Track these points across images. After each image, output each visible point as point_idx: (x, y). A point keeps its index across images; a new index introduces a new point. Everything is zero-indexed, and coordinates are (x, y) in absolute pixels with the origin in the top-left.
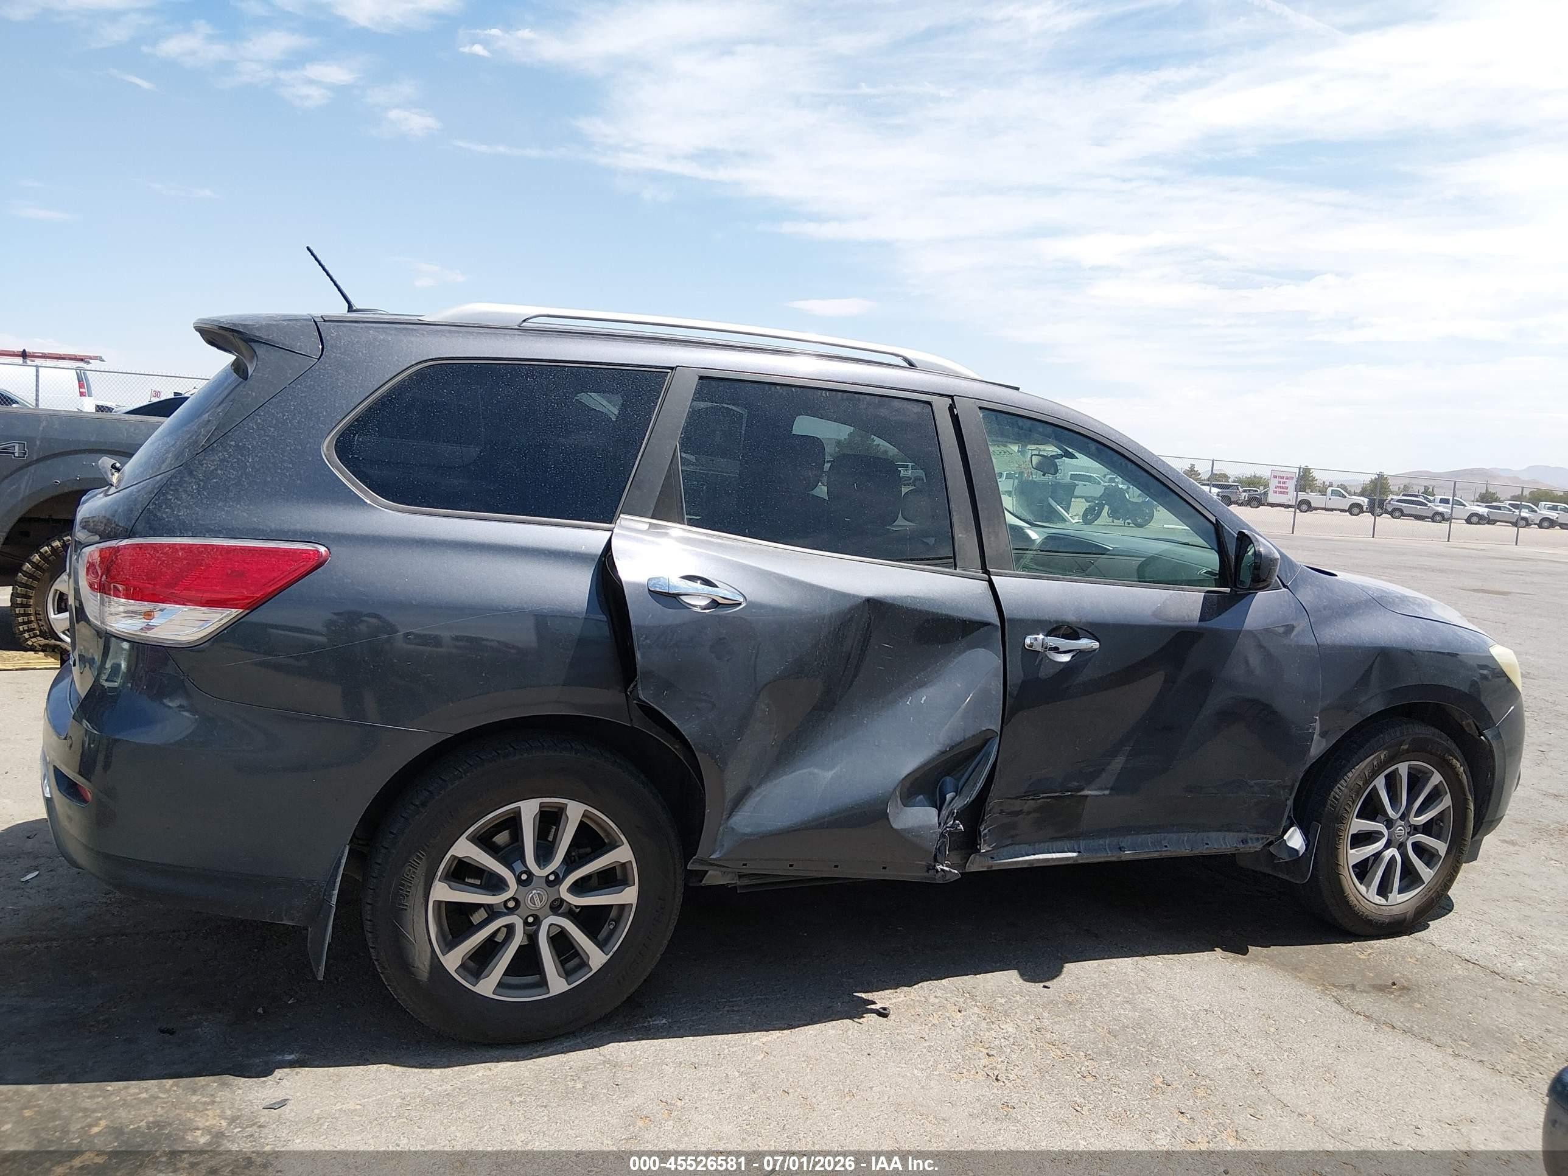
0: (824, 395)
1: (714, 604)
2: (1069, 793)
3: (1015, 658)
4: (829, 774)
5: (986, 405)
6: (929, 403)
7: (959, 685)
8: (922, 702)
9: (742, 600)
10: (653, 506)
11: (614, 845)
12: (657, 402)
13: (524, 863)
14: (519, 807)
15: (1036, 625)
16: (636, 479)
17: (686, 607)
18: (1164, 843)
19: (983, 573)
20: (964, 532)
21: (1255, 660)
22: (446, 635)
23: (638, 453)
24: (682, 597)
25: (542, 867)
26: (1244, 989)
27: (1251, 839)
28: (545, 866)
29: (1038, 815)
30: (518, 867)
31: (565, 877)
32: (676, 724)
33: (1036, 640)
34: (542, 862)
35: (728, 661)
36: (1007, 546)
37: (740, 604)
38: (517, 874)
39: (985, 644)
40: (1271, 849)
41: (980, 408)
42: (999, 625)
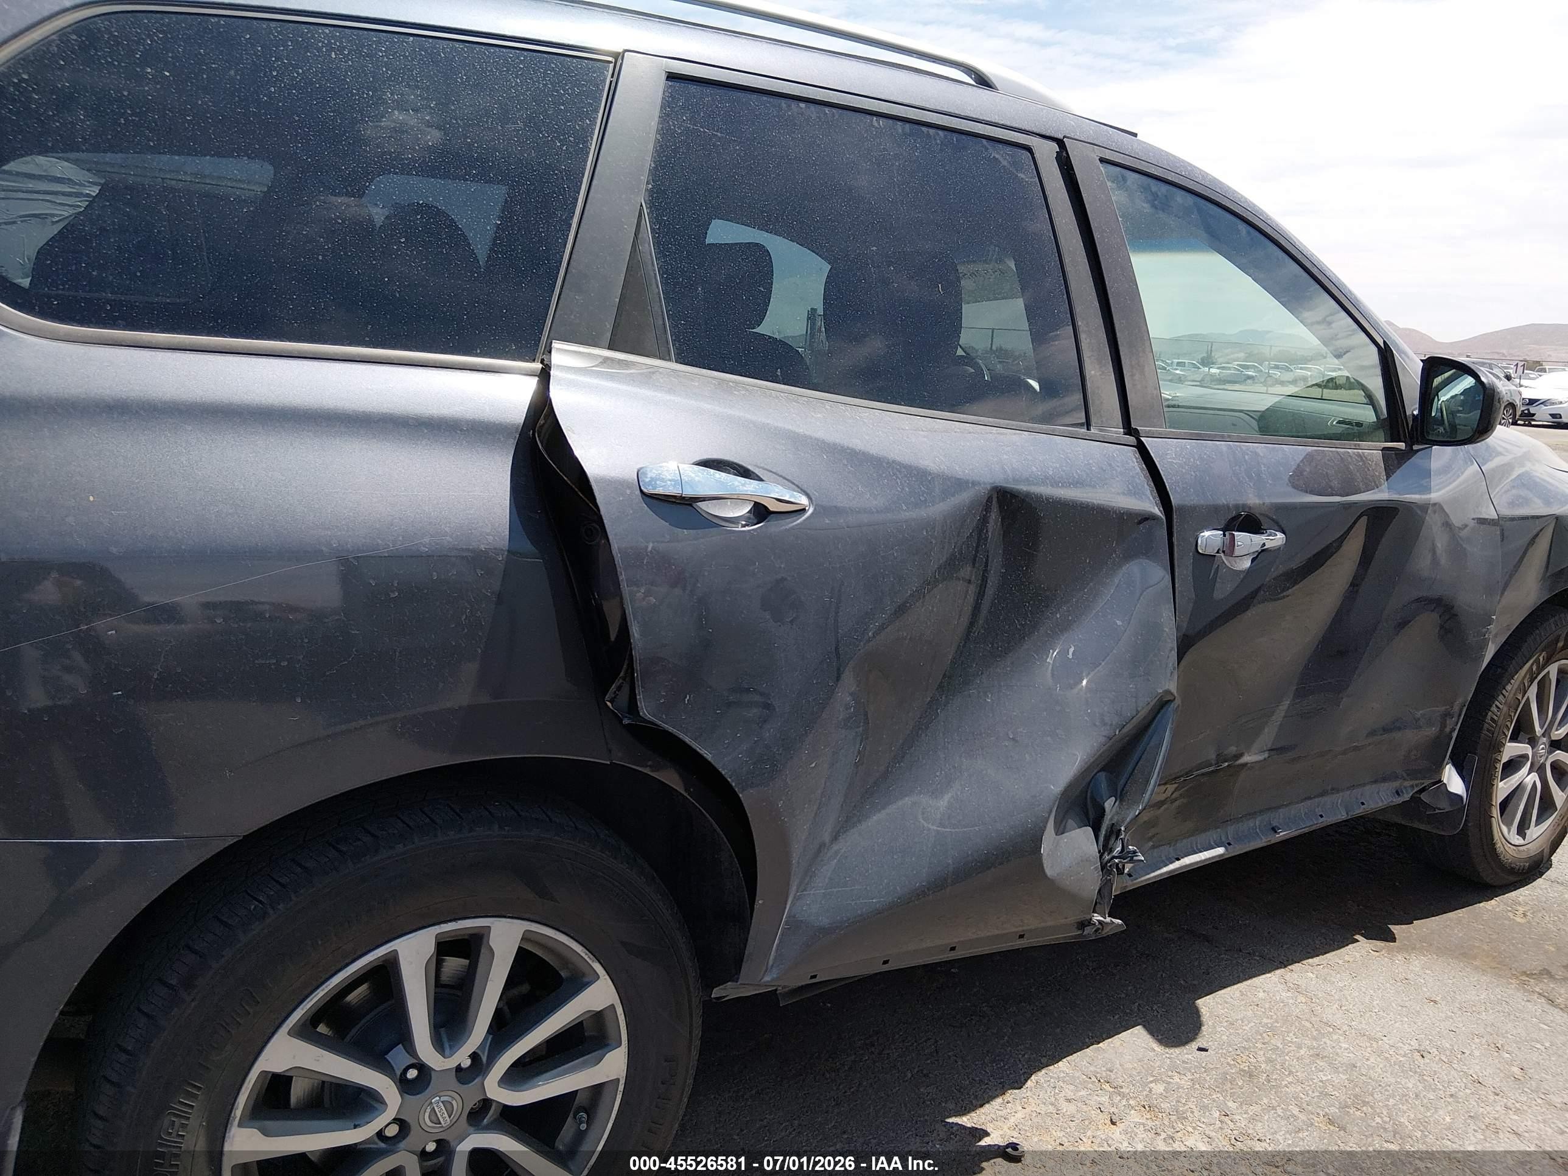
0: (875, 124)
1: (760, 512)
2: (1226, 764)
3: (1185, 570)
4: (943, 802)
5: (1108, 155)
6: (1029, 149)
7: (1119, 623)
8: (1070, 656)
9: (804, 501)
10: (609, 326)
11: (579, 982)
12: (595, 118)
13: (411, 1049)
14: (395, 951)
15: (1211, 515)
16: (572, 269)
17: (712, 523)
18: (1319, 811)
19: (1125, 434)
20: (1097, 367)
21: (1441, 542)
22: (188, 600)
23: (572, 217)
24: (702, 505)
25: (447, 1051)
26: (1435, 1002)
27: (1405, 788)
28: (454, 1048)
29: (1185, 801)
30: (398, 1057)
31: (493, 1058)
32: (709, 757)
33: (1210, 538)
34: (445, 1040)
35: (791, 622)
36: (1156, 389)
37: (804, 510)
38: (398, 1073)
39: (1145, 550)
40: (1424, 797)
41: (1102, 160)
42: (1164, 518)
